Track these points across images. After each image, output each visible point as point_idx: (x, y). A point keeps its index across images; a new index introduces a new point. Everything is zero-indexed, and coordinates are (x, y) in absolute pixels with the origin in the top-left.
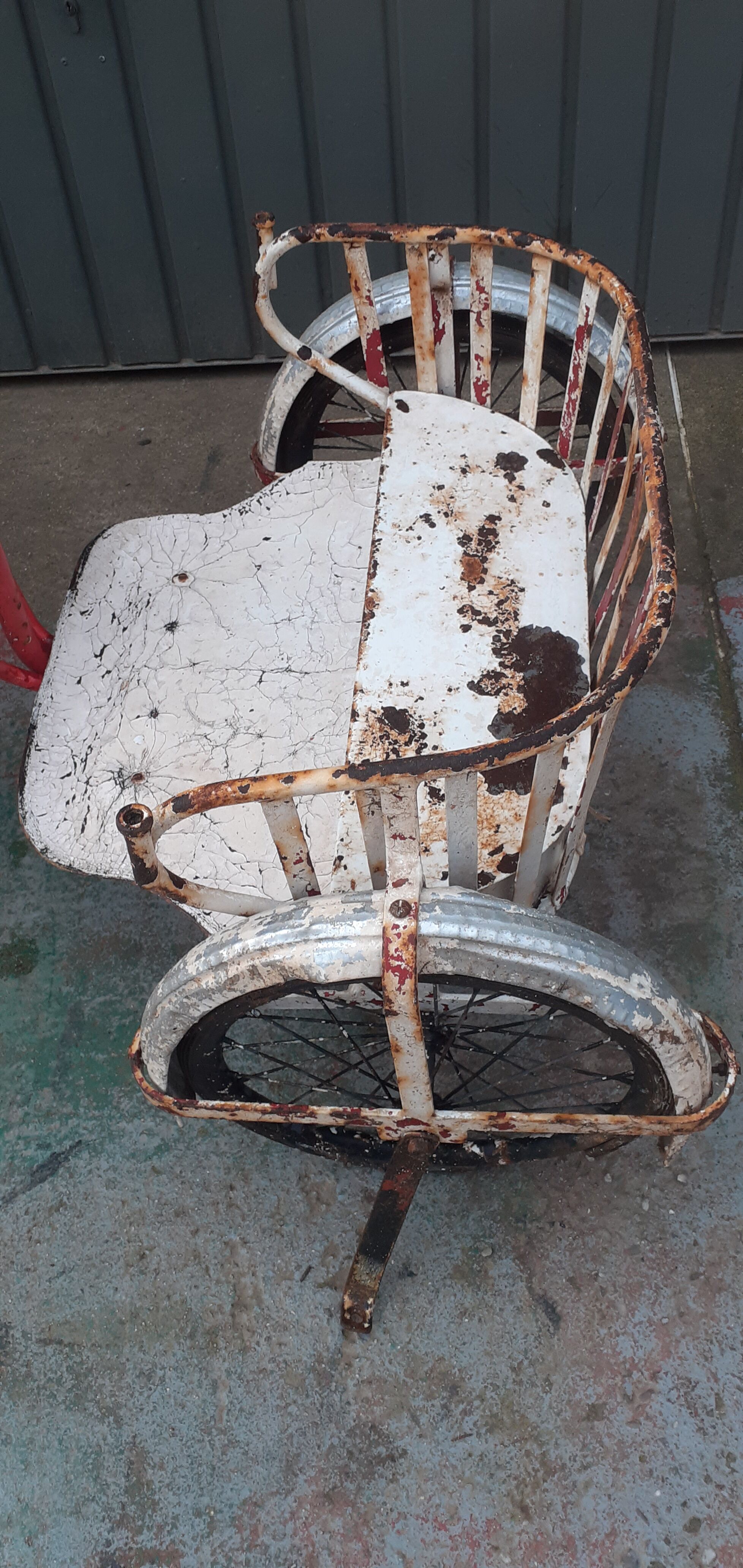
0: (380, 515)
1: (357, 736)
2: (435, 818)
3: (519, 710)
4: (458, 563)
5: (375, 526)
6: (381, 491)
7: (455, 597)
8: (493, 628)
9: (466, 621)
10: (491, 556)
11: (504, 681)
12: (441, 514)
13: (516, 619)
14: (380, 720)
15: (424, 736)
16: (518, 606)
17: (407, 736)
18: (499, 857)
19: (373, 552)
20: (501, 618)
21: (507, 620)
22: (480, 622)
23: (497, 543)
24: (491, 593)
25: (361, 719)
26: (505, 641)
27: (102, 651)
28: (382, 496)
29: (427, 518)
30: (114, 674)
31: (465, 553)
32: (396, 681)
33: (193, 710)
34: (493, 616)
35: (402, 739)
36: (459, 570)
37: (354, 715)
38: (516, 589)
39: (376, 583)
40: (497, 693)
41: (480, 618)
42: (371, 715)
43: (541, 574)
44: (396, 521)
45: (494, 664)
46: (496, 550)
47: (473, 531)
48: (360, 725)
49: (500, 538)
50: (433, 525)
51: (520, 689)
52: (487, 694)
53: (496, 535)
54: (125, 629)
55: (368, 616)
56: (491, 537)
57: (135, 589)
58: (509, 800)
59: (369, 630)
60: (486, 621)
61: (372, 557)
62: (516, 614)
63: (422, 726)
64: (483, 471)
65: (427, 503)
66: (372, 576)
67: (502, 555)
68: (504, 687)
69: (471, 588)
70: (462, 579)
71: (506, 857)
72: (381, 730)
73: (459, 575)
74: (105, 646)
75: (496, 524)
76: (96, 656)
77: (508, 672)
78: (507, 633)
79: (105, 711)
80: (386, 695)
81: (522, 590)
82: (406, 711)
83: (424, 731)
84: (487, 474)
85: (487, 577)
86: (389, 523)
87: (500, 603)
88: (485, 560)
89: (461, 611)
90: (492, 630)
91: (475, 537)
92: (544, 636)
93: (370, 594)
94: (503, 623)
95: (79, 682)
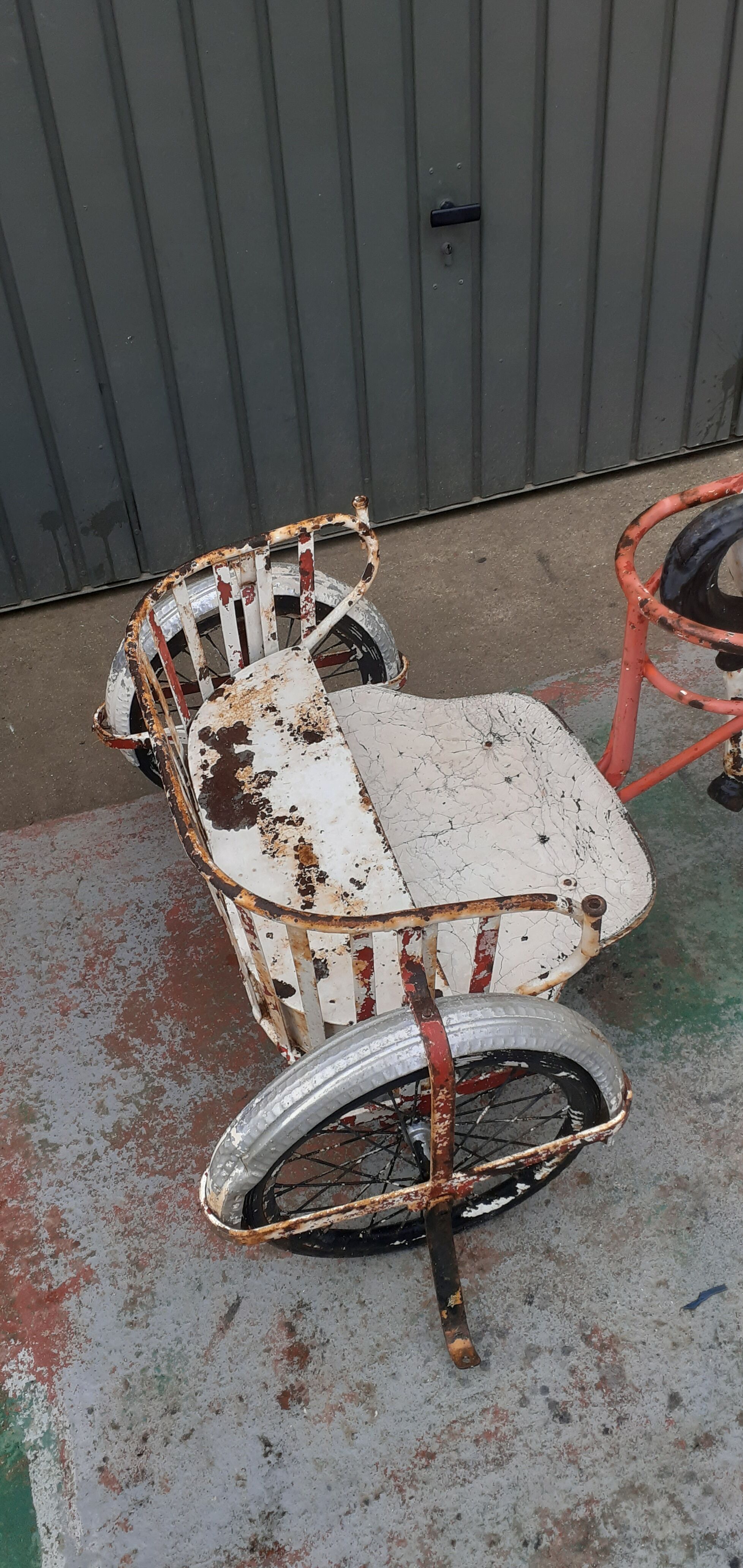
0: (397, 872)
1: (332, 719)
2: (268, 698)
3: (239, 771)
4: (319, 856)
5: (395, 861)
6: (407, 894)
7: (310, 828)
8: (274, 817)
9: (295, 814)
10: (298, 872)
11: (255, 784)
12: (350, 894)
13: (261, 829)
14: (323, 733)
15: (292, 734)
16: (264, 838)
17: (302, 731)
18: (225, 694)
19: (385, 839)
20: (272, 826)
21: (267, 826)
22: (285, 817)
23: (296, 885)
24: (286, 842)
25: (334, 729)
26: (264, 810)
27: (579, 806)
28: (404, 890)
29: (360, 885)
30: (558, 797)
31: (317, 866)
32: (324, 758)
33: (485, 792)
34: (278, 825)
35: (304, 729)
36: (316, 851)
37: (340, 729)
38: (269, 851)
39: (371, 817)
40: (256, 776)
41: (287, 820)
42: (329, 733)
43: (254, 870)
44: (381, 872)
45: (265, 793)
46: (295, 878)
47: (319, 888)
48: (334, 725)
49: (296, 889)
50: (352, 881)
51: (243, 783)
52: (262, 773)
53: (300, 891)
54: (578, 828)
55: (364, 792)
56: (303, 887)
57: (596, 859)
58: (229, 722)
59: (358, 783)
60: (281, 819)
61: (384, 835)
62: (262, 833)
63: (295, 739)
64: (334, 950)
65: (366, 899)
66: (376, 821)
67: (289, 875)
68: (253, 781)
69: (301, 840)
70: (311, 844)
71: (221, 695)
72: (319, 728)
73: (314, 846)
74: (579, 809)
75: (304, 901)
76: (579, 800)
77: (254, 791)
78: (264, 816)
79: (543, 774)
80: (326, 747)
81: (264, 852)
82: (309, 744)
83: (293, 738)
84: (330, 949)
85: (294, 853)
86: (386, 869)
87: (276, 837)
88: (301, 866)
89: (302, 820)
90: (275, 815)
91: (315, 883)
92: (238, 825)
93: (370, 807)
94: (269, 823)
95: (573, 778)
